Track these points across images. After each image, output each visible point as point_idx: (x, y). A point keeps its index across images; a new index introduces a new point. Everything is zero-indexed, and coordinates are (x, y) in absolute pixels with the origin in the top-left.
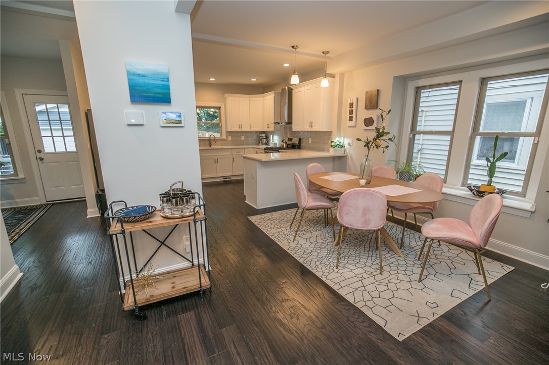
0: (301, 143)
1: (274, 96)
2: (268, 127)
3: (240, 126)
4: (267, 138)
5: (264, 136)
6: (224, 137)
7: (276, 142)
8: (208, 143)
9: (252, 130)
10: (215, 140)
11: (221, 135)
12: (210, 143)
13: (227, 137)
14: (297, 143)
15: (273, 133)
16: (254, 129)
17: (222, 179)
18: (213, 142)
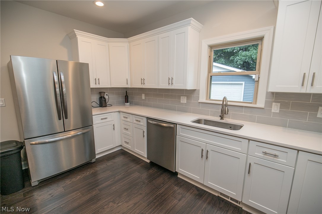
6: (261, 103)
11: (254, 99)
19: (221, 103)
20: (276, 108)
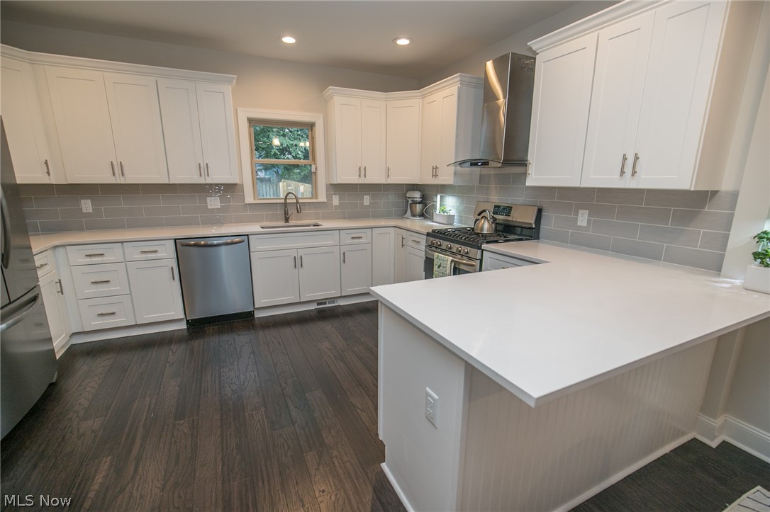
0: (543, 222)
1: (459, 89)
2: (435, 175)
3: (362, 171)
4: (424, 200)
5: (417, 195)
6: (322, 197)
7: (452, 213)
8: (280, 212)
9: (390, 181)
10: (299, 207)
11: (315, 193)
12: (286, 213)
13: (329, 197)
14: (533, 222)
15: (443, 189)
16: (394, 180)
17: (313, 307)
18: (292, 211)
19: (283, 201)
20: (336, 201)
